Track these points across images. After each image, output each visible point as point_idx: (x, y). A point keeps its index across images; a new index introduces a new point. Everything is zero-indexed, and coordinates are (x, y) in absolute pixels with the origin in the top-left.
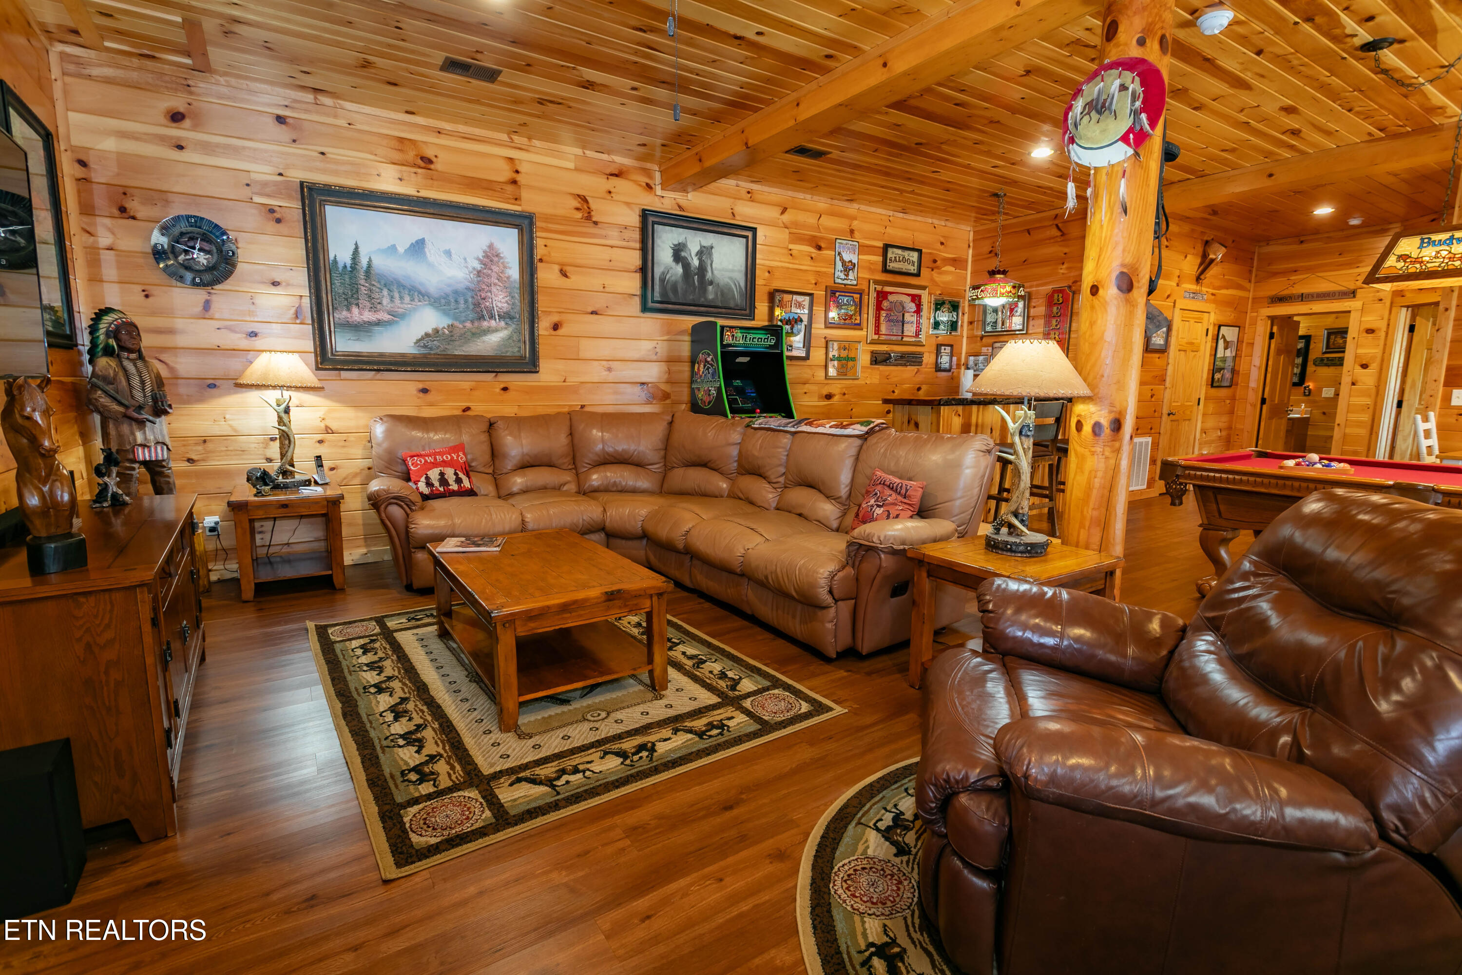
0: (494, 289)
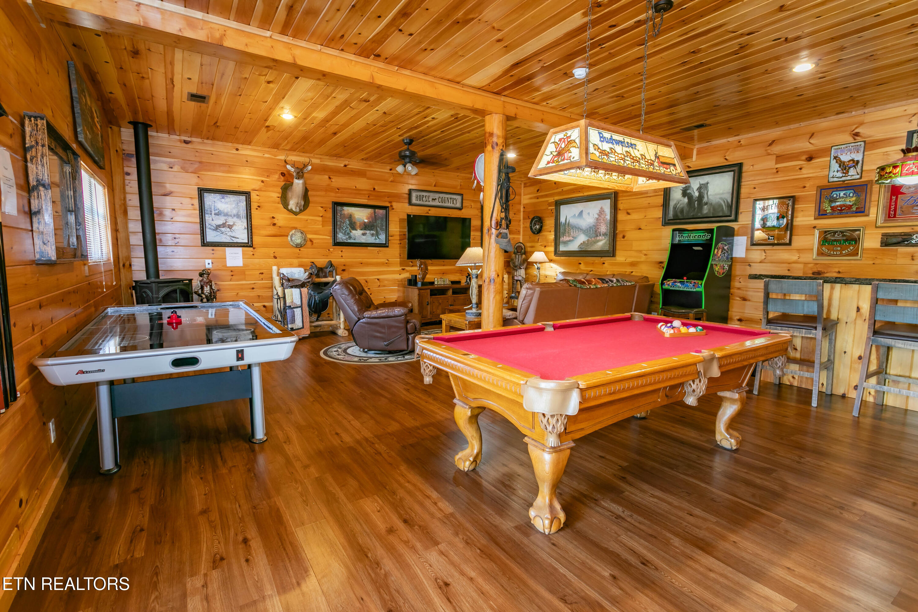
0: (601, 225)
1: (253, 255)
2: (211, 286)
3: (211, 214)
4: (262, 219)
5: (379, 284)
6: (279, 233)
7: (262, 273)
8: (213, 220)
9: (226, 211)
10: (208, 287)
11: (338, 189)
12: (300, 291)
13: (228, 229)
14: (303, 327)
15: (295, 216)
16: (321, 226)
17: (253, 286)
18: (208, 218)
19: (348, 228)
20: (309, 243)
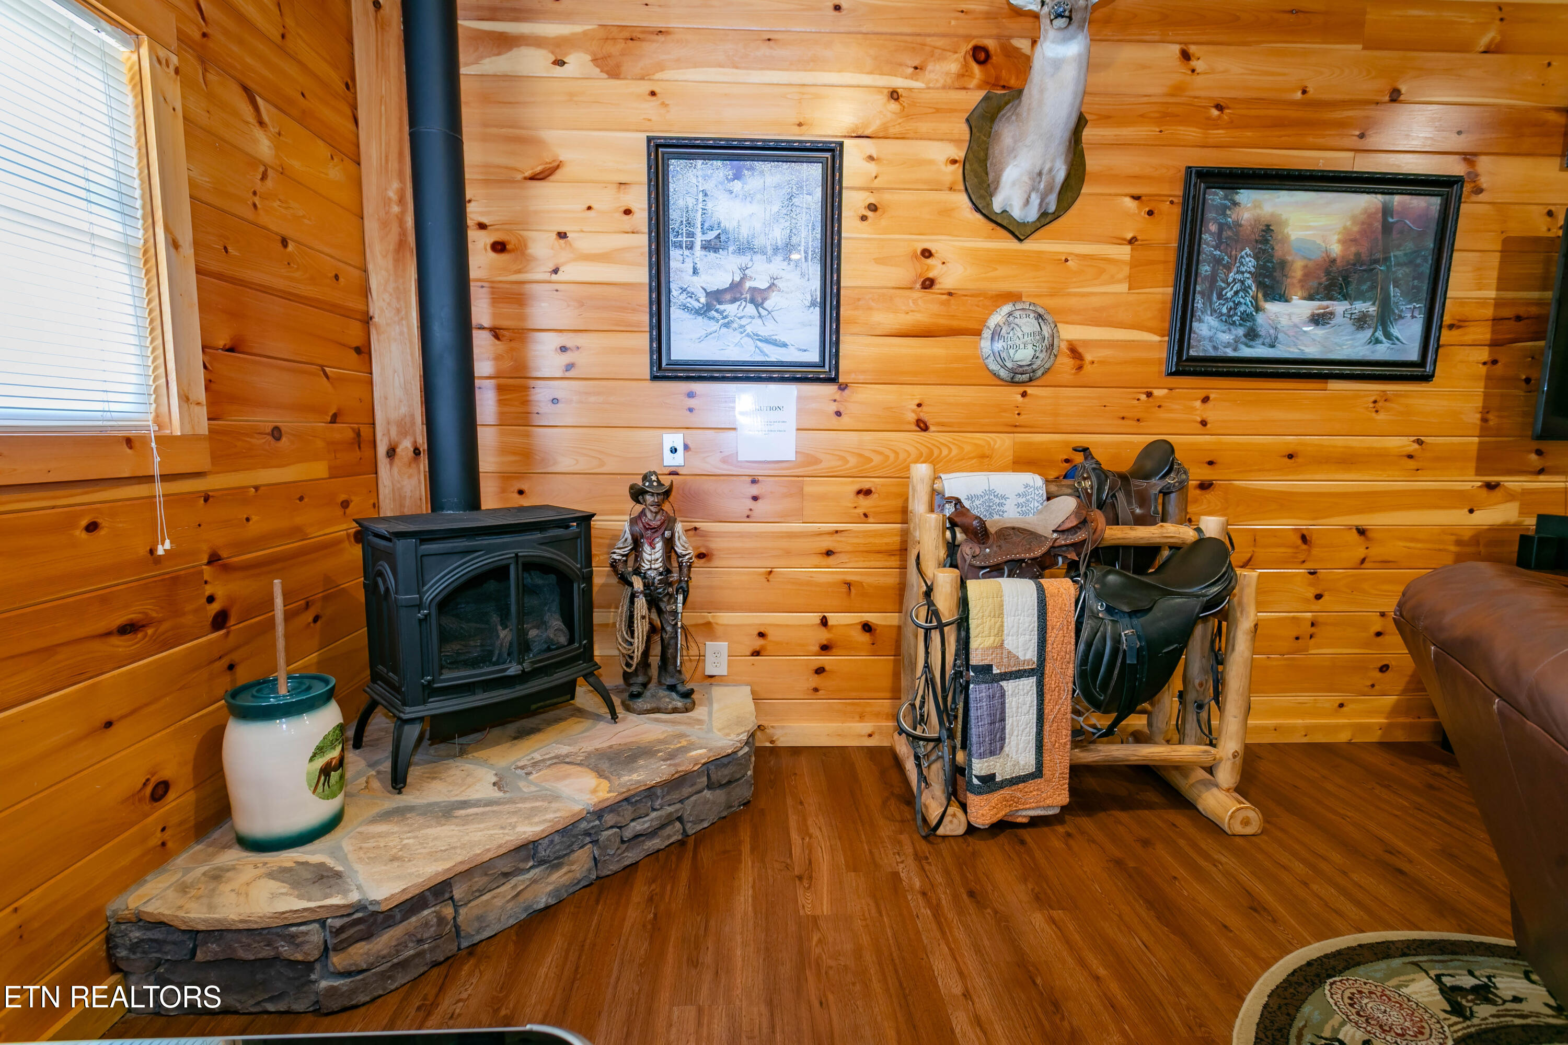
1: (838, 414)
2: (669, 544)
3: (690, 247)
4: (880, 261)
5: (1361, 552)
6: (944, 322)
7: (868, 492)
8: (695, 272)
9: (745, 232)
10: (659, 545)
11: (1219, 107)
12: (1041, 590)
13: (751, 309)
14: (1038, 773)
15: (1014, 245)
16: (1123, 288)
17: (827, 543)
18: (678, 261)
19: (1245, 290)
20: (1065, 362)
